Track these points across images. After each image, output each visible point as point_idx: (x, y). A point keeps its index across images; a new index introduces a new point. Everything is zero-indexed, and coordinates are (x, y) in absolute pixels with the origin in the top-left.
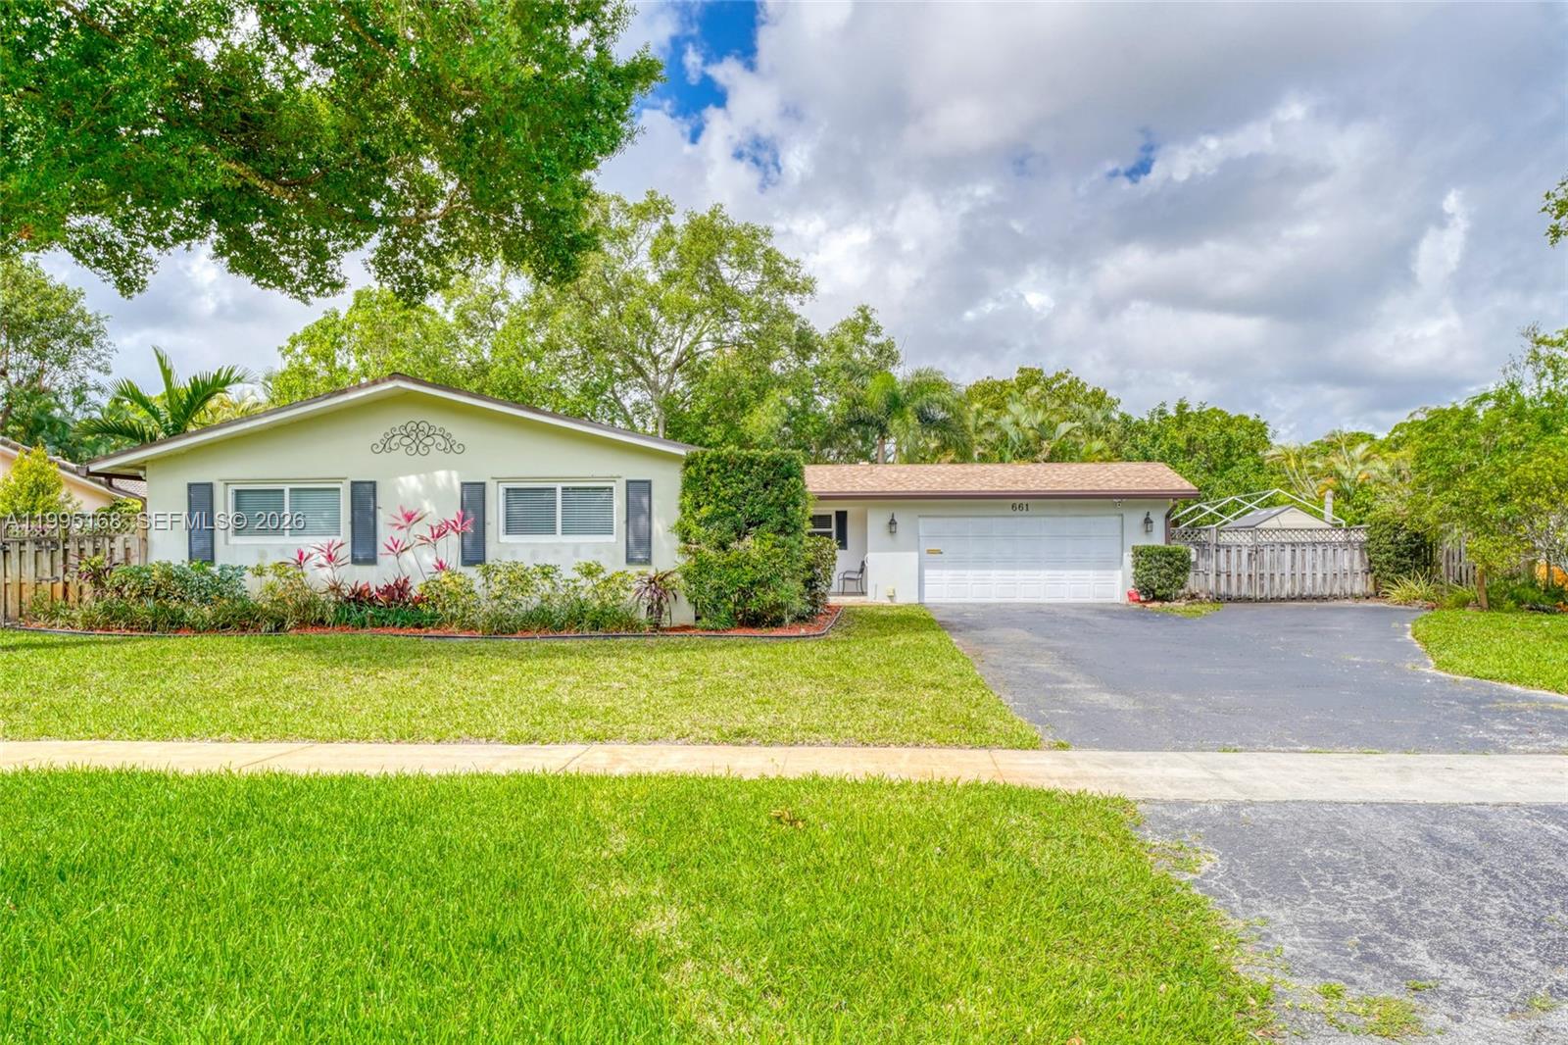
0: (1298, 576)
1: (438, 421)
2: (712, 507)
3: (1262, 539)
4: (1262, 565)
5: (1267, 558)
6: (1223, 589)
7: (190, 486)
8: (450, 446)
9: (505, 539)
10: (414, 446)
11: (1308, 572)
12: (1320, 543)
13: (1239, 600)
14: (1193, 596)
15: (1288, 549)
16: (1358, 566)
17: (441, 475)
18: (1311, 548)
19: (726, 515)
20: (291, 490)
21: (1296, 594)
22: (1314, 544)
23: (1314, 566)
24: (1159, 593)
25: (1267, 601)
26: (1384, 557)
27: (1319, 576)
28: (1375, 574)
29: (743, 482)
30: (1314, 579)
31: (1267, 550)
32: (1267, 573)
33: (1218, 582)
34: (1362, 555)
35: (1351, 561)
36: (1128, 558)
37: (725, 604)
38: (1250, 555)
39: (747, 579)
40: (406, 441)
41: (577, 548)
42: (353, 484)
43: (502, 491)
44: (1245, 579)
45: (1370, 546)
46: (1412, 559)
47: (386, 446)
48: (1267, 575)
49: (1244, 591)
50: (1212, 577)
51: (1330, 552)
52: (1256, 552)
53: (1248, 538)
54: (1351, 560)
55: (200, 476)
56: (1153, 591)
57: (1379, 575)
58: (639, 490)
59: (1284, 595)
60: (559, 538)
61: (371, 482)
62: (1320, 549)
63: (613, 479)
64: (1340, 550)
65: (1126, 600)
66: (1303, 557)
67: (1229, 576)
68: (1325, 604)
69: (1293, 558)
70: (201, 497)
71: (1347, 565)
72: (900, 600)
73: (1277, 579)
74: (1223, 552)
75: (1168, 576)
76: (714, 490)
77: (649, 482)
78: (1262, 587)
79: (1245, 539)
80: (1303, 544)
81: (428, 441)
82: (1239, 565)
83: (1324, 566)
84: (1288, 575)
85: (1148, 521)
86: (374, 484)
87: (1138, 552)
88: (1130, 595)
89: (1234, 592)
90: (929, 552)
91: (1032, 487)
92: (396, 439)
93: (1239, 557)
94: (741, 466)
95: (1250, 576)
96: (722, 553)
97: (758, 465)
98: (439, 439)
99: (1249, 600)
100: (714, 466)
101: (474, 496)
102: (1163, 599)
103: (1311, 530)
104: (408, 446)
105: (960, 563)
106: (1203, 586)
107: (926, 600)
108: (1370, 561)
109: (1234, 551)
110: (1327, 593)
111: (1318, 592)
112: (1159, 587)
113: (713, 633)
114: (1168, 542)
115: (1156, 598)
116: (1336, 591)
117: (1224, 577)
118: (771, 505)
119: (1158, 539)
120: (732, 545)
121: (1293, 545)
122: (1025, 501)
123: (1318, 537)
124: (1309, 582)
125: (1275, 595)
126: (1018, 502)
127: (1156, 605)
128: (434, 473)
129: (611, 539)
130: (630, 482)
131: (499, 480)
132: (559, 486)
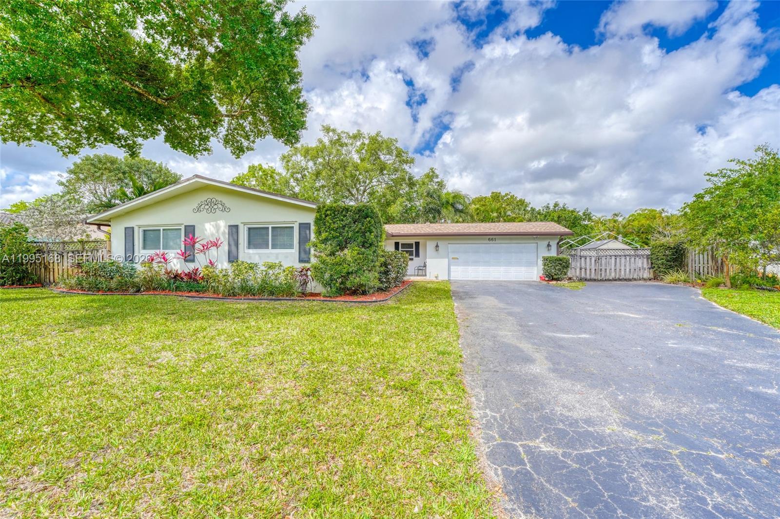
0: (618, 270)
1: (219, 198)
2: (327, 234)
3: (601, 253)
4: (601, 265)
5: (603, 262)
6: (583, 275)
7: (125, 228)
8: (225, 209)
9: (247, 251)
10: (210, 209)
11: (623, 268)
12: (628, 255)
13: (591, 280)
14: (570, 279)
15: (613, 258)
16: (645, 266)
17: (221, 222)
18: (624, 258)
19: (334, 238)
20: (163, 229)
21: (617, 278)
22: (625, 256)
23: (625, 265)
24: (555, 277)
25: (603, 281)
26: (660, 262)
27: (628, 270)
28: (655, 269)
29: (342, 220)
30: (625, 272)
31: (604, 258)
32: (603, 268)
33: (581, 272)
34: (648, 261)
36: (540, 262)
37: (335, 284)
38: (595, 260)
39: (345, 271)
40: (207, 207)
41: (277, 255)
42: (185, 226)
43: (246, 229)
44: (593, 271)
45: (652, 257)
46: (674, 262)
47: (198, 210)
48: (603, 270)
49: (593, 276)
50: (578, 270)
51: (633, 259)
52: (598, 258)
53: (594, 253)
54: (643, 263)
55: (129, 224)
56: (552, 276)
57: (657, 270)
58: (303, 228)
59: (611, 278)
60: (270, 251)
61: (192, 226)
62: (628, 258)
63: (293, 222)
64: (637, 259)
65: (539, 279)
66: (620, 262)
67: (586, 270)
68: (630, 282)
69: (616, 262)
70: (129, 233)
71: (640, 265)
72: (440, 279)
73: (608, 271)
74: (583, 259)
75: (559, 270)
76: (328, 224)
77: (309, 224)
78: (601, 274)
79: (593, 253)
80: (620, 256)
81: (215, 207)
82: (591, 265)
83: (630, 265)
84: (613, 270)
85: (549, 245)
86: (194, 226)
87: (545, 259)
88: (541, 277)
89: (588, 277)
90: (453, 258)
91: (497, 231)
92: (203, 207)
93: (591, 261)
94: (342, 212)
95: (595, 270)
96: (333, 258)
97: (351, 211)
98: (220, 206)
99: (595, 280)
100: (328, 212)
101: (234, 230)
102: (557, 280)
103: (624, 250)
104: (207, 209)
105: (466, 263)
106: (574, 274)
107: (451, 279)
108: (652, 263)
109: (588, 259)
110: (631, 277)
111: (627, 277)
112: (555, 275)
113: (328, 299)
114: (558, 255)
115: (553, 279)
116: (635, 277)
117: (583, 270)
118: (358, 232)
119: (553, 253)
120: (337, 253)
121: (615, 256)
122: (494, 237)
123: (627, 253)
124: (623, 273)
125: (607, 278)
126: (491, 237)
127: (554, 282)
128: (218, 222)
129: (293, 251)
130: (300, 224)
131: (245, 224)
132: (270, 226)
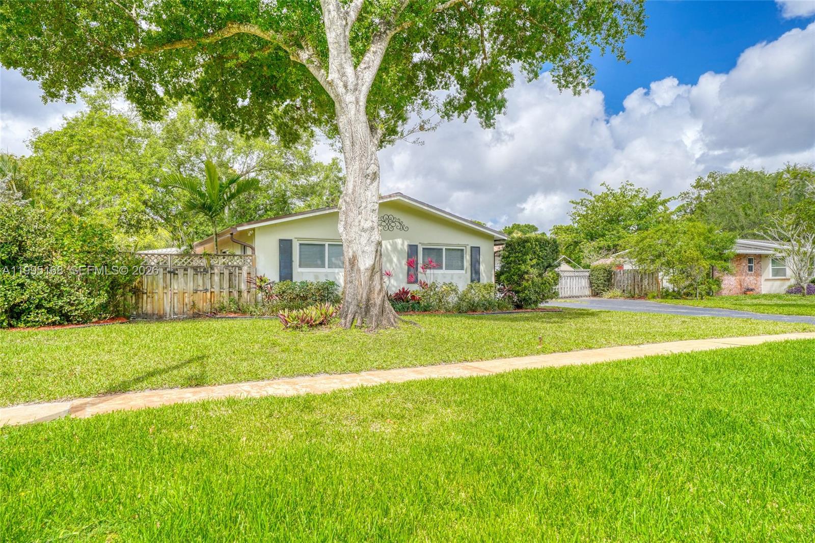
0: (571, 289)
1: (398, 216)
7: (281, 241)
8: (403, 227)
9: (424, 271)
10: (387, 226)
11: (574, 287)
12: (577, 276)
16: (586, 285)
17: (399, 241)
18: (575, 278)
20: (329, 245)
23: (576, 285)
26: (600, 281)
27: (577, 288)
28: (594, 288)
34: (588, 281)
35: (585, 282)
40: (383, 224)
41: (452, 275)
43: (424, 249)
45: (591, 277)
51: (572, 280)
55: (286, 236)
58: (475, 251)
60: (443, 271)
63: (463, 245)
64: (582, 279)
68: (578, 299)
69: (570, 282)
70: (285, 247)
71: (583, 284)
77: (479, 248)
80: (573, 277)
81: (393, 224)
83: (578, 285)
98: (398, 224)
101: (413, 249)
104: (384, 226)
108: (592, 283)
110: (579, 295)
111: (576, 294)
124: (574, 291)
128: (396, 240)
129: (464, 272)
130: (472, 247)
131: (423, 244)
132: (444, 248)
